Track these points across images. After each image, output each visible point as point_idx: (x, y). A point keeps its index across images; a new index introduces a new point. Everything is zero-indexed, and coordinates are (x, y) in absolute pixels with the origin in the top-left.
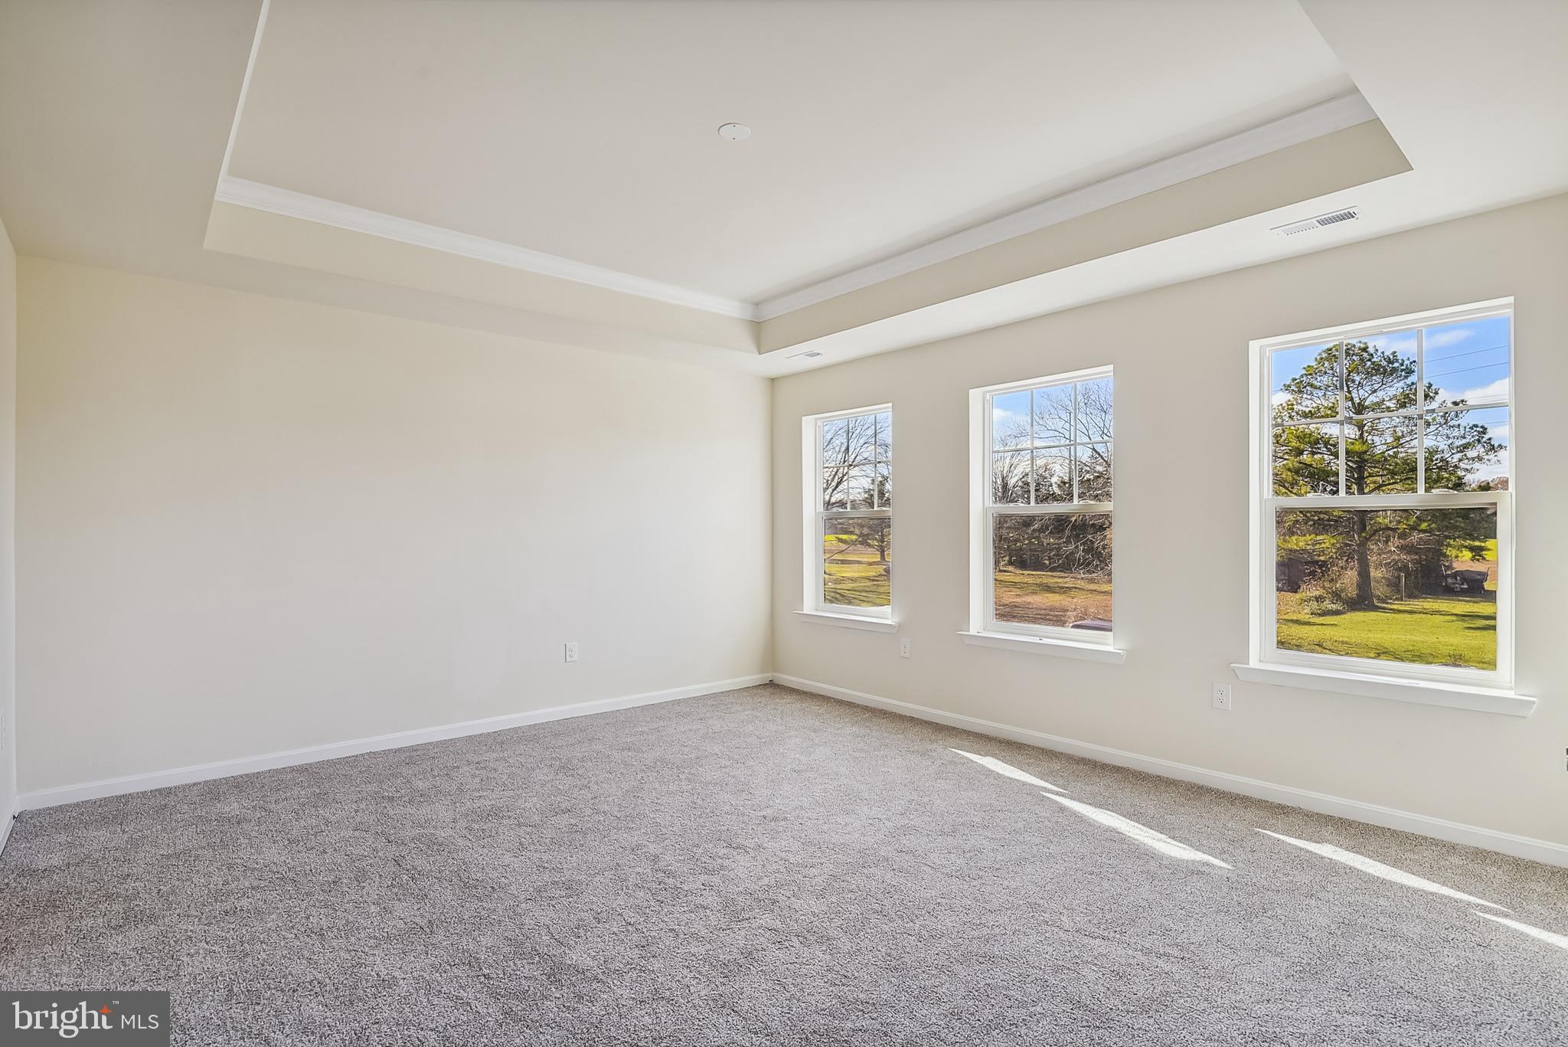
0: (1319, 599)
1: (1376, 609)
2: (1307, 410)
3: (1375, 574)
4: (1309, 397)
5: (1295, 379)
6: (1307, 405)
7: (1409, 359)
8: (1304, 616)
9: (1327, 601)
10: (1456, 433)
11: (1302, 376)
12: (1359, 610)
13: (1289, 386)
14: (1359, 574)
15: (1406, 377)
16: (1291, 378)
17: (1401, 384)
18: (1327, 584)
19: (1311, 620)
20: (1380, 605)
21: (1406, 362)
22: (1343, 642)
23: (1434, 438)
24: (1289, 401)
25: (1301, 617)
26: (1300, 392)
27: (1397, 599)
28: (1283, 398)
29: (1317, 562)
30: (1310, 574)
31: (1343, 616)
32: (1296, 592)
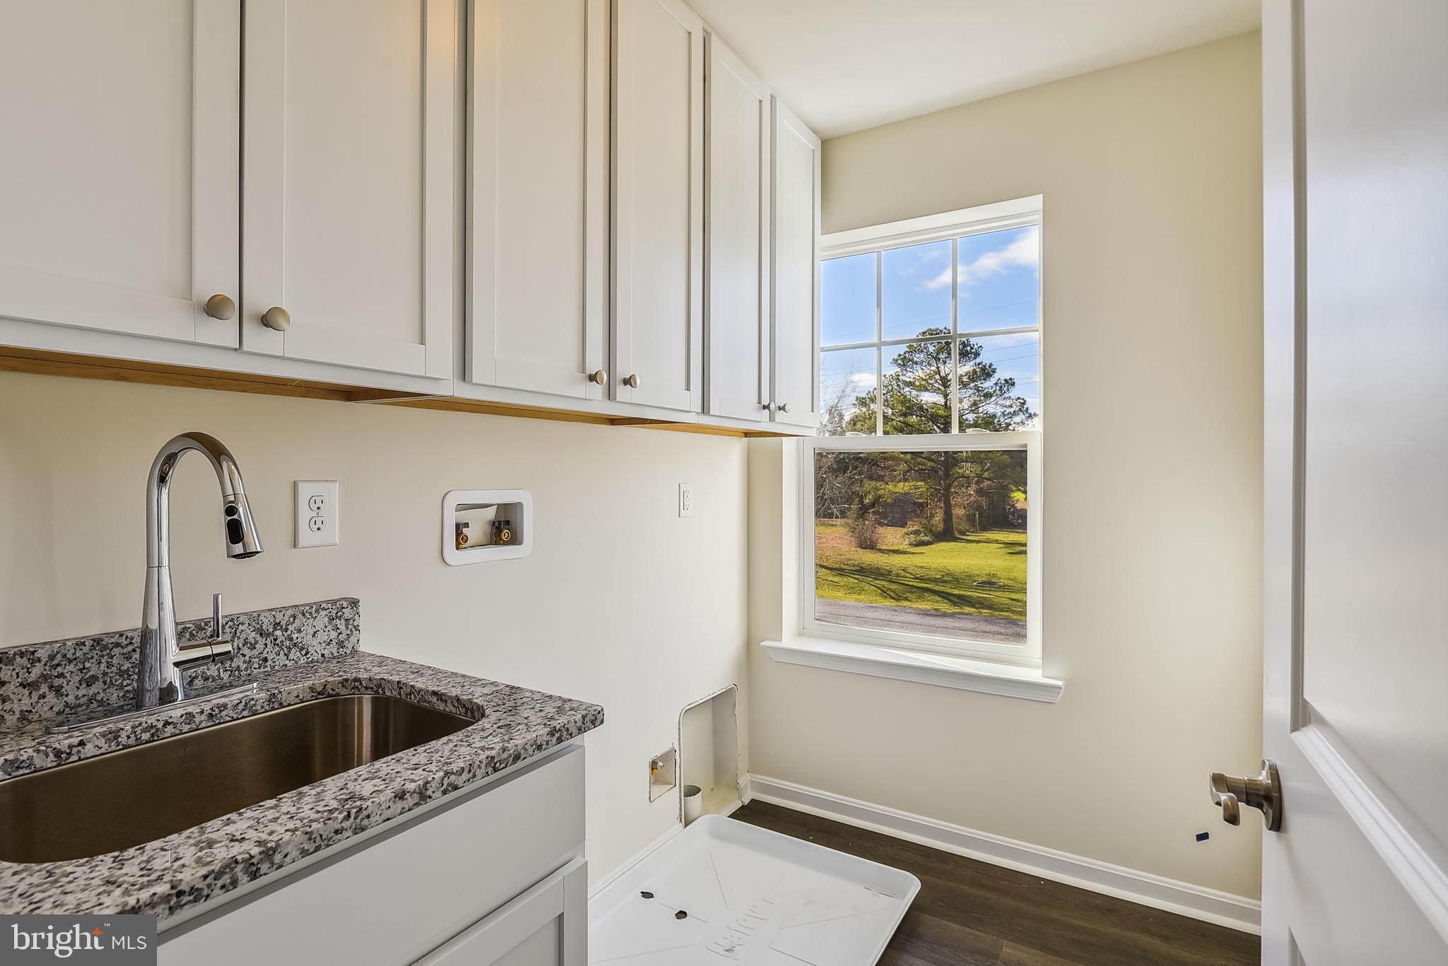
0: (916, 533)
1: (955, 539)
2: (908, 380)
3: (958, 512)
4: (911, 370)
5: (900, 355)
6: (909, 377)
7: (977, 344)
8: (904, 546)
9: (922, 535)
10: (1008, 403)
11: (905, 353)
12: (943, 541)
13: (897, 360)
14: (945, 513)
15: (975, 358)
16: (898, 353)
17: (972, 363)
18: (924, 521)
19: (908, 550)
20: (960, 536)
21: (976, 347)
22: (922, 567)
23: (994, 406)
24: (897, 372)
25: (901, 547)
26: (904, 365)
27: (973, 532)
28: (893, 370)
29: (917, 503)
30: (912, 512)
31: (932, 546)
32: (904, 527)
